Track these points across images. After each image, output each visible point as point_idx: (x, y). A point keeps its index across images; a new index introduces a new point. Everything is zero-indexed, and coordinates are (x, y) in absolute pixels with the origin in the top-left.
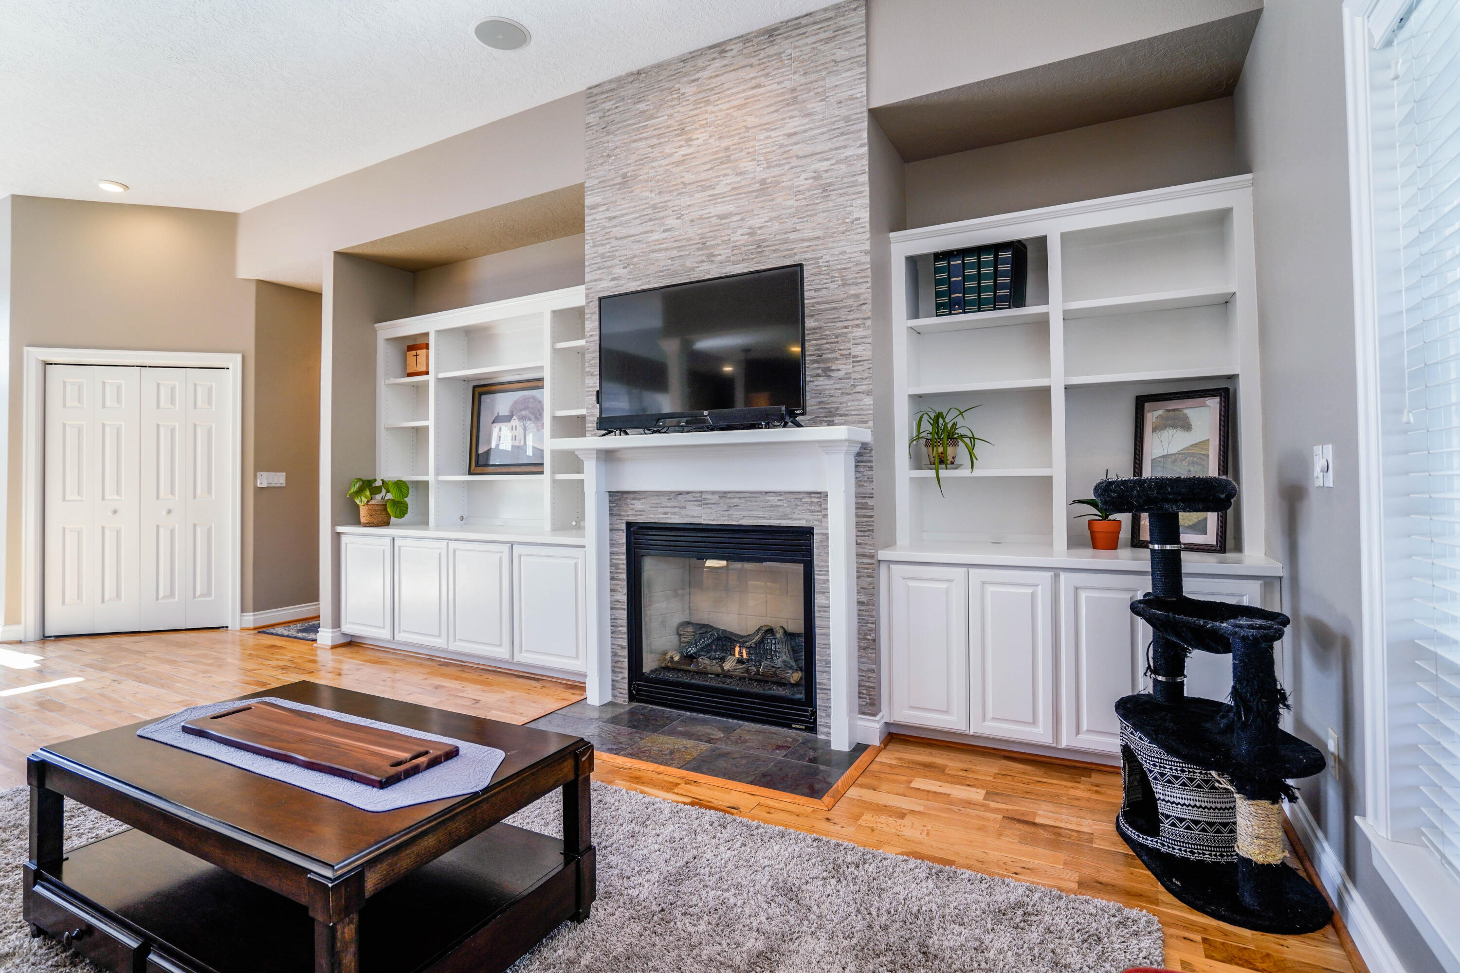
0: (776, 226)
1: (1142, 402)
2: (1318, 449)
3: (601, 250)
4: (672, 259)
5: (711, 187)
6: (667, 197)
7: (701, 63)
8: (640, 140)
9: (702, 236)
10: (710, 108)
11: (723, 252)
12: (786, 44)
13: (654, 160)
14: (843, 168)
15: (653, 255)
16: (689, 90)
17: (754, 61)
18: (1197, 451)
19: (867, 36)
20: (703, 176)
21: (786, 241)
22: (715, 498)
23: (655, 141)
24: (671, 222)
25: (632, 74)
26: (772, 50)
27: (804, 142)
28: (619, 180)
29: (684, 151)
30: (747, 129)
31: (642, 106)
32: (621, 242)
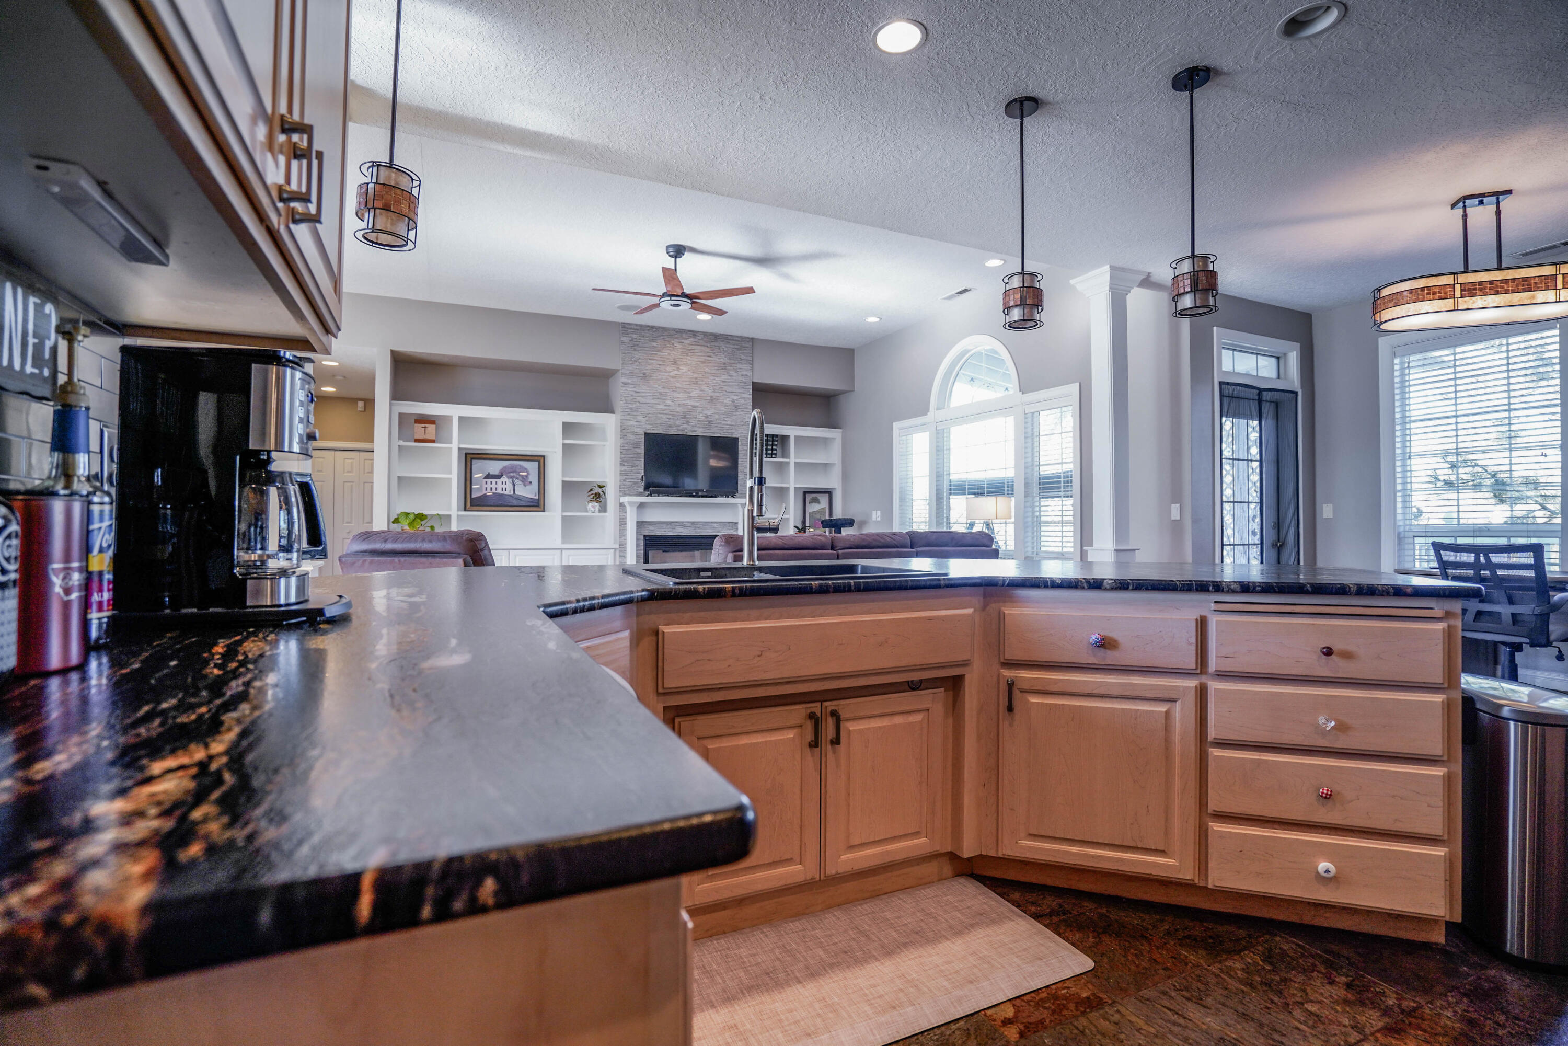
0: (717, 417)
1: (805, 493)
2: (874, 512)
3: (630, 406)
4: (670, 419)
5: (689, 392)
6: (667, 391)
7: (684, 335)
8: (653, 360)
9: (684, 413)
10: (689, 358)
11: (694, 422)
12: (722, 344)
13: (660, 371)
14: (743, 401)
15: (659, 415)
16: (679, 346)
17: (709, 345)
18: (821, 511)
19: (752, 354)
20: (685, 386)
21: (720, 424)
22: (689, 524)
23: (661, 363)
24: (669, 402)
25: (648, 326)
26: (717, 344)
27: (728, 386)
28: (642, 375)
29: (676, 372)
30: (705, 373)
31: (654, 344)
32: (642, 405)
